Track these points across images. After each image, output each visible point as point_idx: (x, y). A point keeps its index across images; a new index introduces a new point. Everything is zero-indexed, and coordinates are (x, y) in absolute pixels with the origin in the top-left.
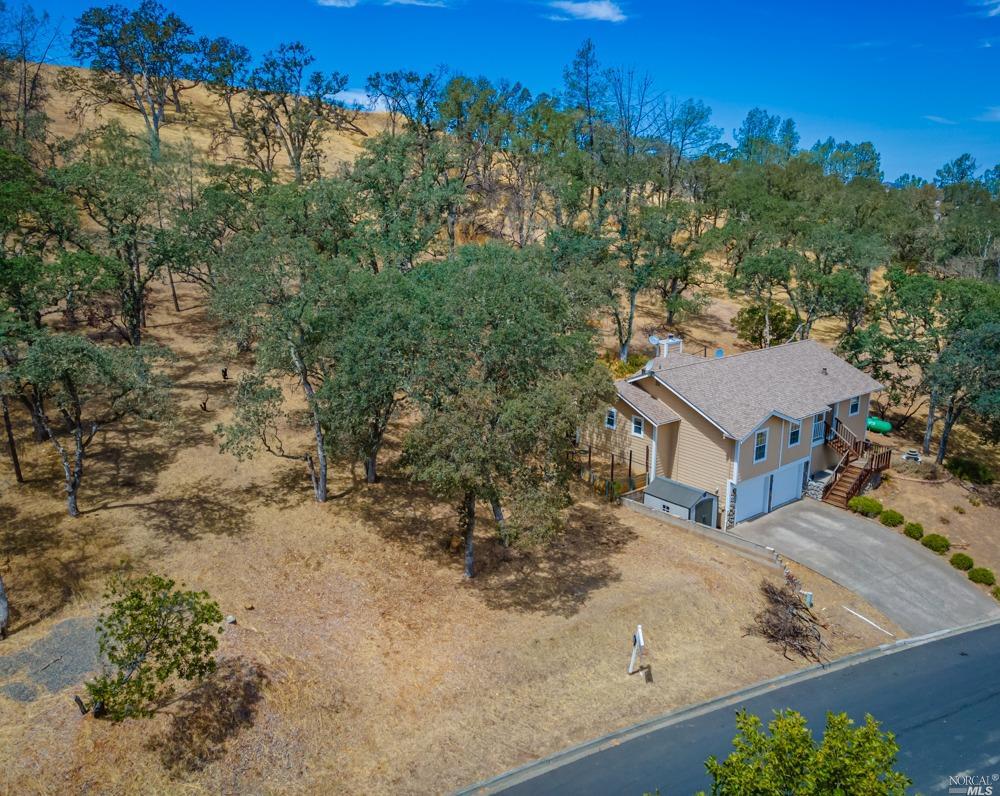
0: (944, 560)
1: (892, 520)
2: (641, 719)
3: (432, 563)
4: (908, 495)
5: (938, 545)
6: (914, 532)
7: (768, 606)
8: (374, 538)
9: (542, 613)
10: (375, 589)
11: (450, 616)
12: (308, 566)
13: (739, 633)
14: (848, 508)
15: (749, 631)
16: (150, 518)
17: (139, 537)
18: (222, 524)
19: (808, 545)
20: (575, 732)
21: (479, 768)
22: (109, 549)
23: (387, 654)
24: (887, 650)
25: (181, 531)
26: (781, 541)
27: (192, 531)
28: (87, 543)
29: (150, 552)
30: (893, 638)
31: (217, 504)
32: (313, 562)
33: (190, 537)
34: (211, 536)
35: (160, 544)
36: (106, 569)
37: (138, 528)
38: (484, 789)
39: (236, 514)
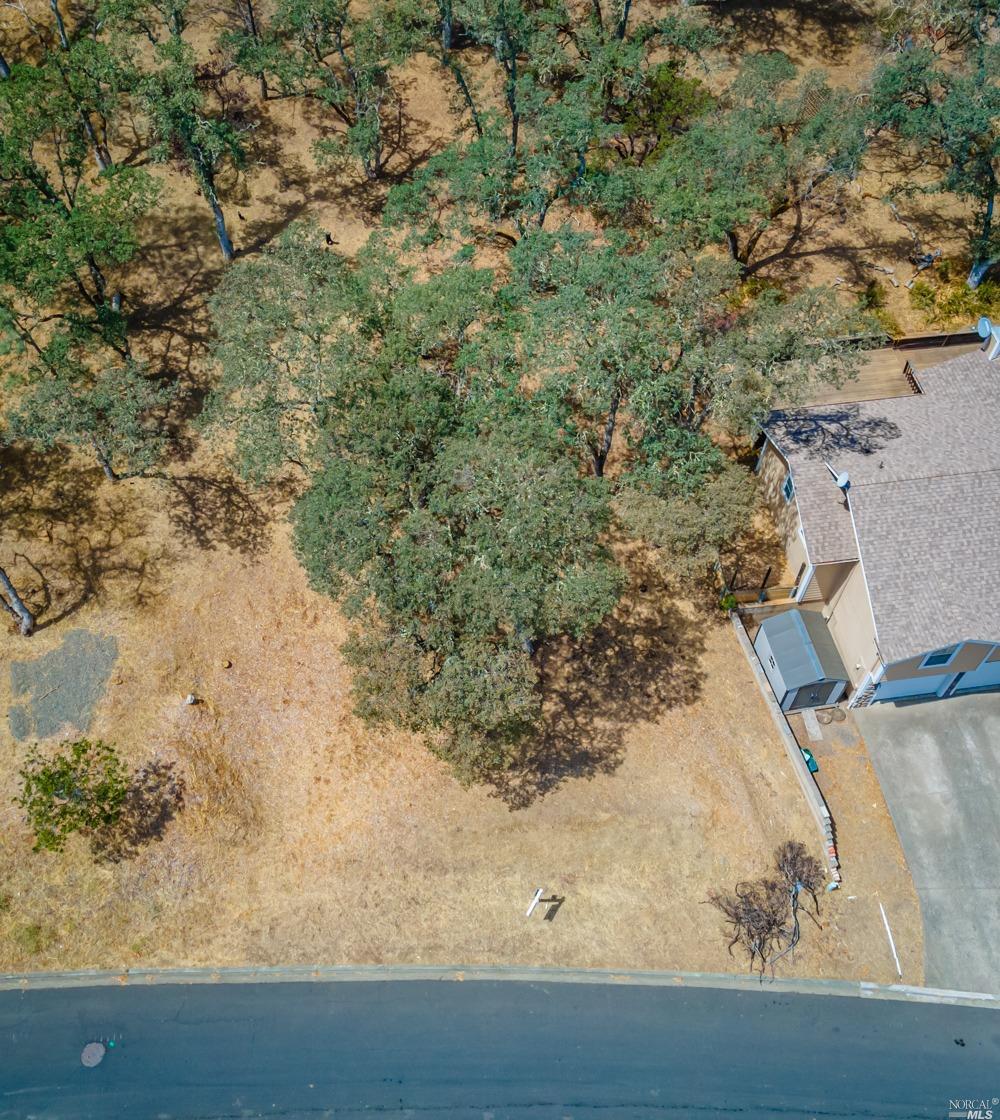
2: (501, 961)
7: (772, 874)
9: (492, 789)
13: (702, 896)
16: (176, 504)
17: (160, 530)
18: (240, 533)
19: (935, 784)
20: (432, 949)
21: (326, 950)
22: (132, 540)
23: (318, 779)
24: (867, 990)
25: (199, 532)
26: (903, 762)
27: (209, 535)
28: (115, 526)
29: (165, 554)
30: (898, 979)
31: (245, 498)
32: (311, 615)
33: (205, 544)
34: (225, 547)
35: (176, 546)
36: (124, 567)
37: (162, 516)
38: (318, 973)
39: (259, 521)
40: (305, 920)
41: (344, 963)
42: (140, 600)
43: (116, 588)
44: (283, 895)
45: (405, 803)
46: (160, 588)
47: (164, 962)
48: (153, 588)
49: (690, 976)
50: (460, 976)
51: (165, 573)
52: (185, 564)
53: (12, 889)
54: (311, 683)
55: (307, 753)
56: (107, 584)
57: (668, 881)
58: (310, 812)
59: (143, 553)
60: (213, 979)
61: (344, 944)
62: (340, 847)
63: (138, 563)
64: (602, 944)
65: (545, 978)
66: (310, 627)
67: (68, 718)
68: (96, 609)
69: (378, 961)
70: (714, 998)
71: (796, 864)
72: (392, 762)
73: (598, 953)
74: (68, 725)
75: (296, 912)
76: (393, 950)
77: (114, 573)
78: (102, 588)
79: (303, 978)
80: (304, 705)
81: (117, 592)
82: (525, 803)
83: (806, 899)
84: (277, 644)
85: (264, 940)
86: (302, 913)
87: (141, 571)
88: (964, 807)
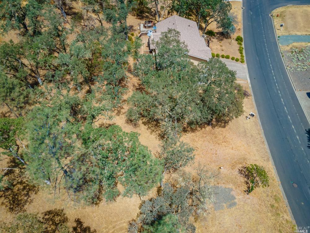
0: (230, 60)
1: (218, 56)
5: (228, 57)
6: (222, 57)
9: (230, 121)
10: (209, 142)
20: (259, 134)
21: (264, 149)
23: (232, 149)
24: (250, 86)
28: (175, 187)
30: (248, 83)
38: (269, 151)
40: (260, 152)
41: (265, 147)
44: (256, 156)
45: (235, 135)
47: (274, 175)
49: (254, 103)
50: (263, 131)
53: (269, 204)
54: (211, 149)
55: (227, 151)
58: (239, 150)
60: (275, 167)
61: (262, 147)
62: (245, 145)
65: (259, 120)
67: (230, 193)
69: (264, 142)
70: (256, 101)
72: (227, 137)
74: (231, 193)
76: (261, 139)
79: (270, 153)
80: (216, 151)
85: (265, 159)
86: (259, 153)
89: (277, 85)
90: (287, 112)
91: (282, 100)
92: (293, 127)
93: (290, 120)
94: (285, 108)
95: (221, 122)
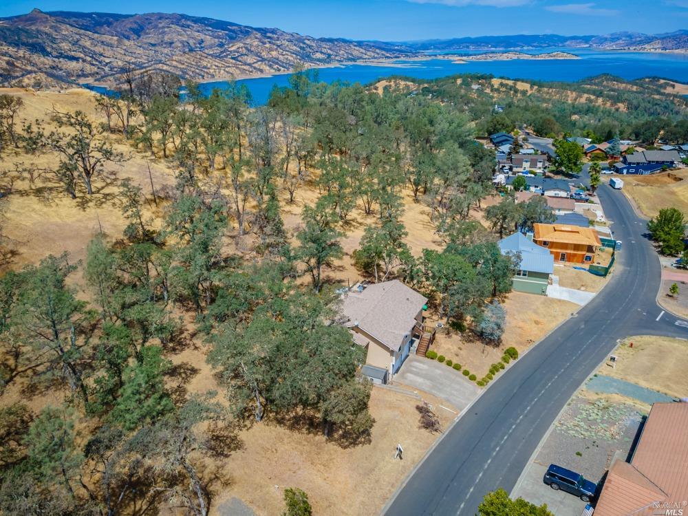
0: (460, 373)
1: (441, 360)
2: (406, 474)
3: (312, 435)
4: (443, 345)
5: (457, 367)
6: (449, 363)
7: (421, 415)
8: (288, 432)
9: (361, 445)
10: (302, 454)
11: (333, 457)
12: (273, 452)
13: (417, 429)
14: (426, 356)
15: (420, 428)
16: (206, 453)
17: (211, 463)
18: (232, 446)
19: (420, 380)
20: (393, 486)
22: (204, 472)
23: (325, 479)
24: (457, 420)
25: (222, 454)
26: (410, 380)
27: (225, 453)
29: (218, 468)
30: (457, 414)
31: (224, 436)
32: (274, 450)
33: (227, 456)
34: (233, 452)
35: (219, 463)
36: (211, 480)
37: (206, 459)
39: (234, 439)
40: (364, 507)
41: (383, 506)
42: (227, 484)
43: (216, 487)
44: (352, 508)
45: (349, 464)
46: (228, 477)
48: (225, 479)
49: (434, 445)
50: (404, 485)
51: (224, 472)
52: (227, 465)
54: (294, 464)
55: (315, 477)
56: (211, 489)
57: (409, 432)
59: (212, 473)
61: (377, 503)
62: (350, 486)
63: (213, 476)
64: (416, 454)
65: (416, 469)
66: (277, 452)
68: (217, 497)
69: (387, 498)
70: (442, 444)
71: (422, 410)
72: (335, 461)
73: (417, 456)
75: (360, 508)
76: (387, 494)
77: (210, 484)
78: (211, 491)
80: (299, 469)
81: (217, 488)
82: (370, 441)
83: (431, 414)
84: (274, 463)
87: (217, 477)
88: (428, 379)
89: (506, 438)
90: (477, 481)
91: (489, 461)
92: (462, 506)
93: (469, 494)
94: (481, 475)
95: (347, 440)
